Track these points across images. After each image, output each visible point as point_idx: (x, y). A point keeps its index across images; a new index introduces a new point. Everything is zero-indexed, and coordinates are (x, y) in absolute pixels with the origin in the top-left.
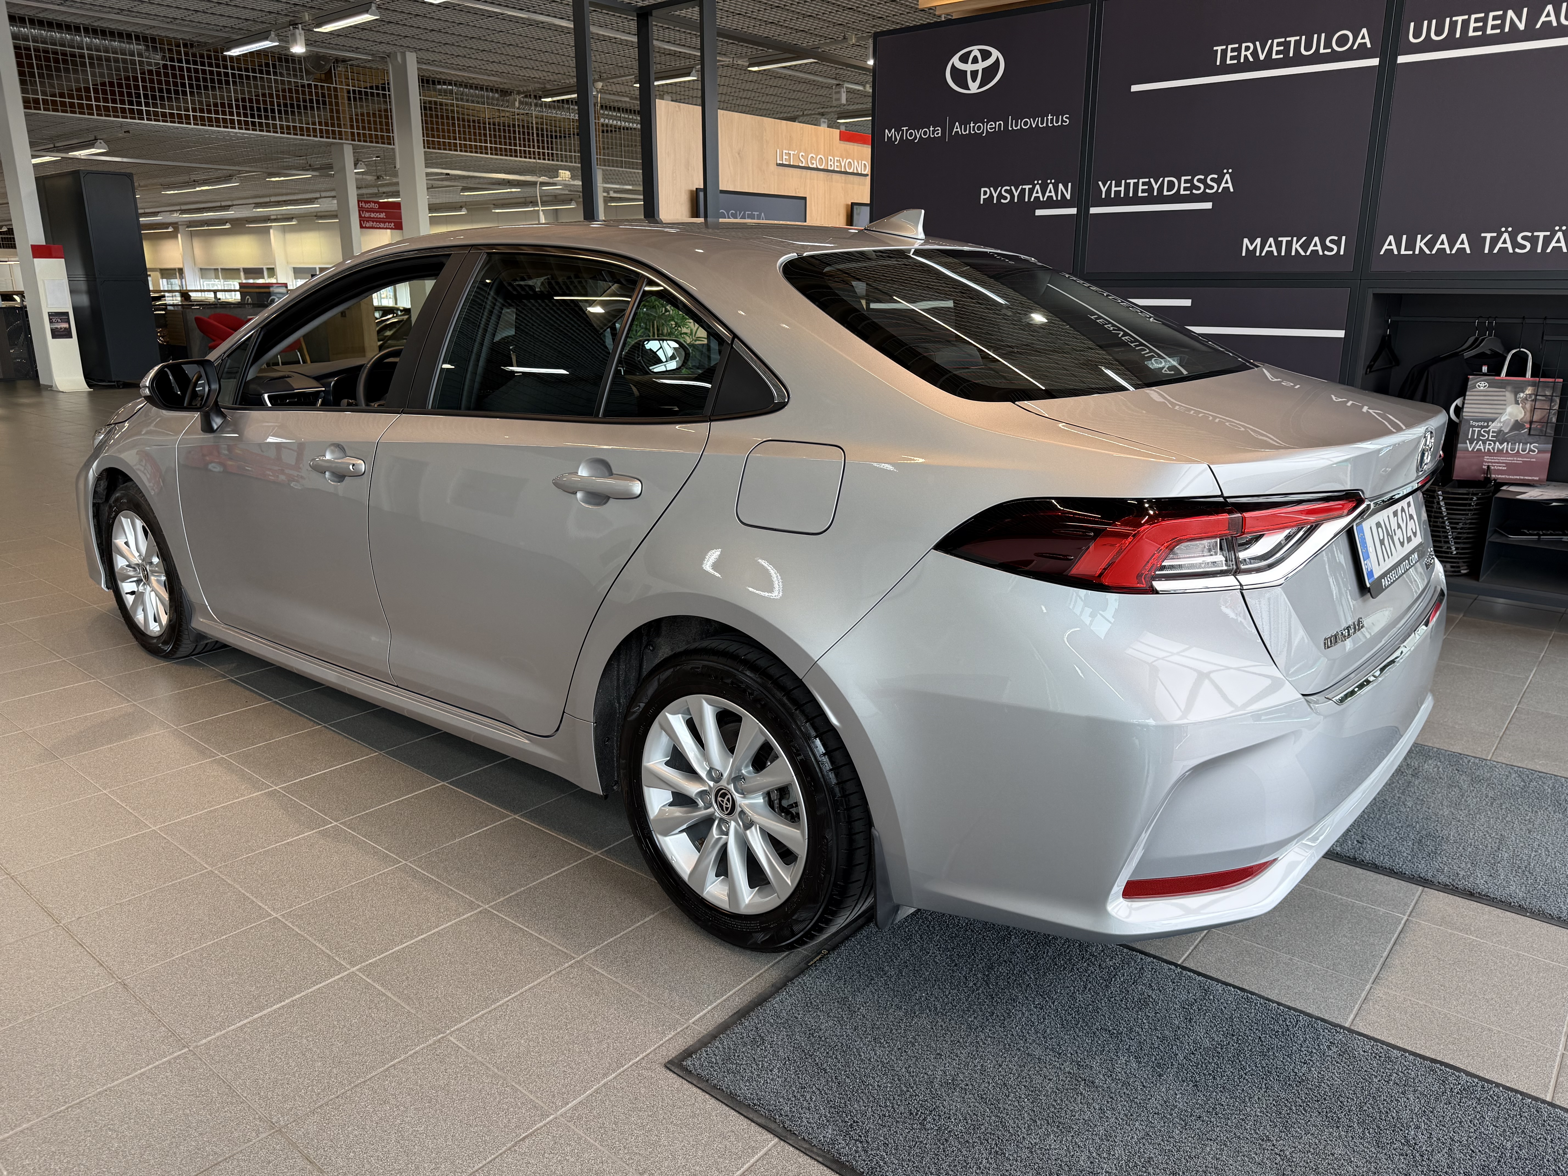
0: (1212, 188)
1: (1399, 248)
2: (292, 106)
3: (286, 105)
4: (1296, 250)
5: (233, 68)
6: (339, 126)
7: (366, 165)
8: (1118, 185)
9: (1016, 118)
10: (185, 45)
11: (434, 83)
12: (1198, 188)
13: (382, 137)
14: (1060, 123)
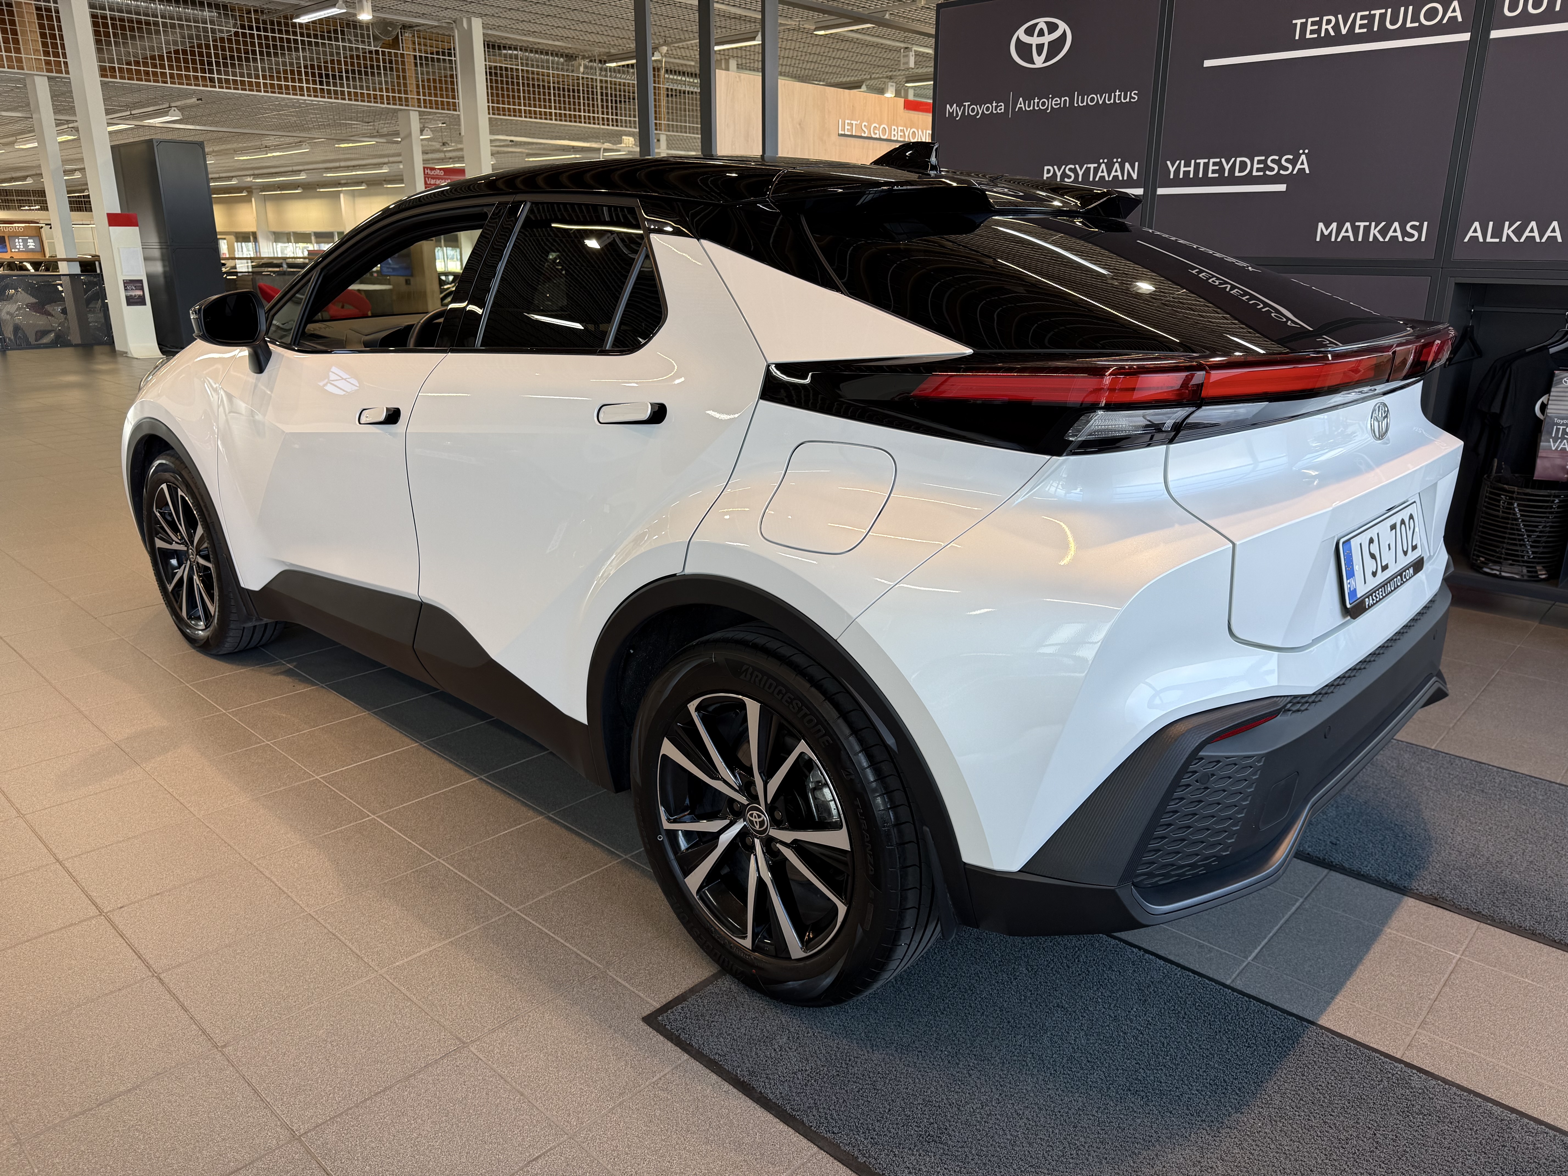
0: (1286, 169)
1: (1484, 236)
2: (360, 73)
3: (353, 72)
4: (1374, 234)
5: (302, 35)
6: (406, 92)
7: (432, 131)
8: (1187, 165)
9: (1082, 94)
10: (256, 11)
11: (499, 48)
12: (1272, 169)
13: (448, 103)
14: (1128, 100)
